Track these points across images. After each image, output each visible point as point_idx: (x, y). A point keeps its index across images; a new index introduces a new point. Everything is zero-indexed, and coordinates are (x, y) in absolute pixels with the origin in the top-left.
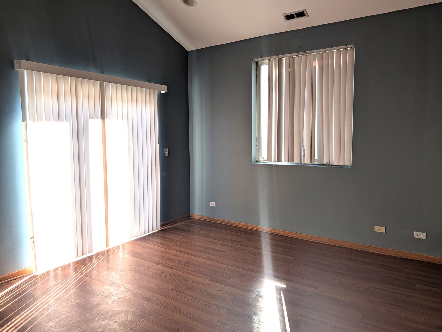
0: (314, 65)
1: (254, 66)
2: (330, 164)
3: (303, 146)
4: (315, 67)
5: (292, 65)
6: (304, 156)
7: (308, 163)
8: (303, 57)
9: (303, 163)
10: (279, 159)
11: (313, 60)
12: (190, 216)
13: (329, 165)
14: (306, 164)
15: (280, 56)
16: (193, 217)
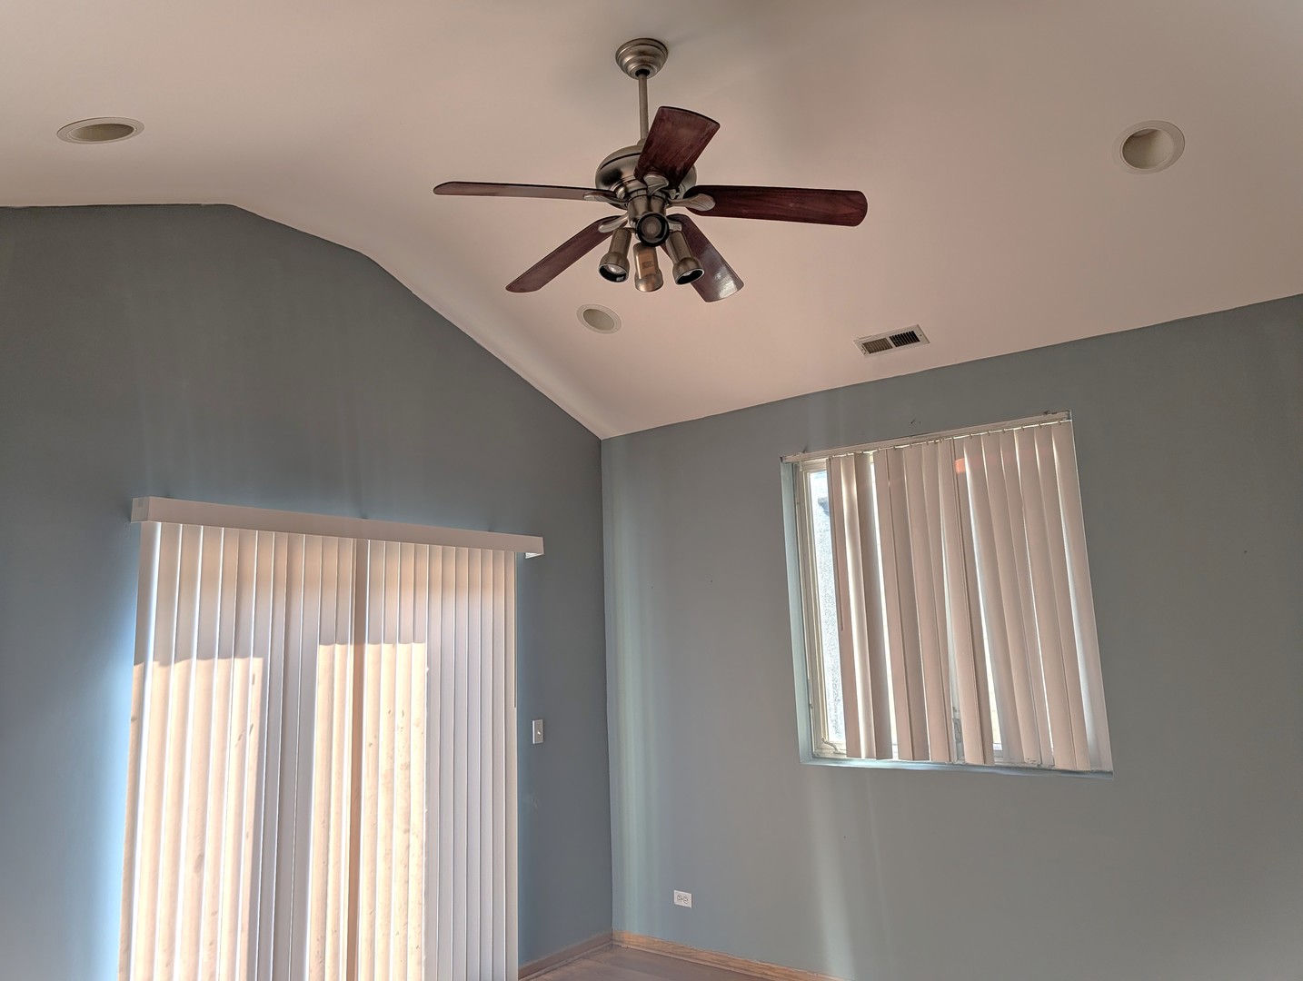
0: (958, 470)
1: (785, 474)
2: (1043, 766)
3: (954, 708)
4: (964, 474)
5: (893, 471)
6: (960, 740)
7: (975, 763)
8: (925, 448)
9: (959, 762)
10: (882, 750)
11: (955, 455)
12: (611, 940)
13: (1039, 769)
14: (967, 765)
15: (858, 449)
16: (622, 942)
